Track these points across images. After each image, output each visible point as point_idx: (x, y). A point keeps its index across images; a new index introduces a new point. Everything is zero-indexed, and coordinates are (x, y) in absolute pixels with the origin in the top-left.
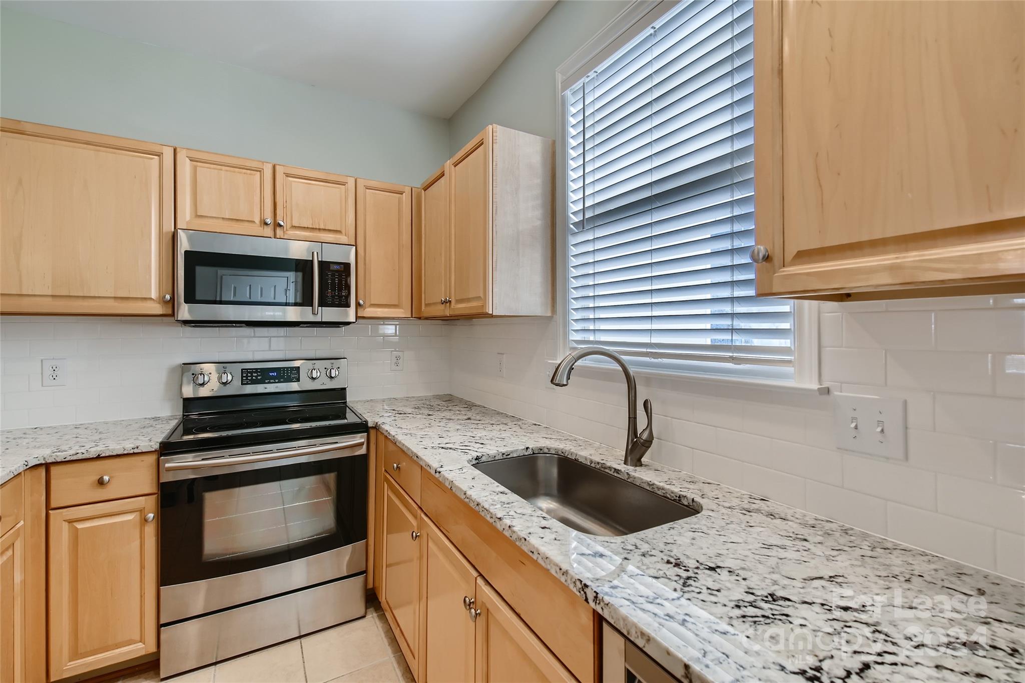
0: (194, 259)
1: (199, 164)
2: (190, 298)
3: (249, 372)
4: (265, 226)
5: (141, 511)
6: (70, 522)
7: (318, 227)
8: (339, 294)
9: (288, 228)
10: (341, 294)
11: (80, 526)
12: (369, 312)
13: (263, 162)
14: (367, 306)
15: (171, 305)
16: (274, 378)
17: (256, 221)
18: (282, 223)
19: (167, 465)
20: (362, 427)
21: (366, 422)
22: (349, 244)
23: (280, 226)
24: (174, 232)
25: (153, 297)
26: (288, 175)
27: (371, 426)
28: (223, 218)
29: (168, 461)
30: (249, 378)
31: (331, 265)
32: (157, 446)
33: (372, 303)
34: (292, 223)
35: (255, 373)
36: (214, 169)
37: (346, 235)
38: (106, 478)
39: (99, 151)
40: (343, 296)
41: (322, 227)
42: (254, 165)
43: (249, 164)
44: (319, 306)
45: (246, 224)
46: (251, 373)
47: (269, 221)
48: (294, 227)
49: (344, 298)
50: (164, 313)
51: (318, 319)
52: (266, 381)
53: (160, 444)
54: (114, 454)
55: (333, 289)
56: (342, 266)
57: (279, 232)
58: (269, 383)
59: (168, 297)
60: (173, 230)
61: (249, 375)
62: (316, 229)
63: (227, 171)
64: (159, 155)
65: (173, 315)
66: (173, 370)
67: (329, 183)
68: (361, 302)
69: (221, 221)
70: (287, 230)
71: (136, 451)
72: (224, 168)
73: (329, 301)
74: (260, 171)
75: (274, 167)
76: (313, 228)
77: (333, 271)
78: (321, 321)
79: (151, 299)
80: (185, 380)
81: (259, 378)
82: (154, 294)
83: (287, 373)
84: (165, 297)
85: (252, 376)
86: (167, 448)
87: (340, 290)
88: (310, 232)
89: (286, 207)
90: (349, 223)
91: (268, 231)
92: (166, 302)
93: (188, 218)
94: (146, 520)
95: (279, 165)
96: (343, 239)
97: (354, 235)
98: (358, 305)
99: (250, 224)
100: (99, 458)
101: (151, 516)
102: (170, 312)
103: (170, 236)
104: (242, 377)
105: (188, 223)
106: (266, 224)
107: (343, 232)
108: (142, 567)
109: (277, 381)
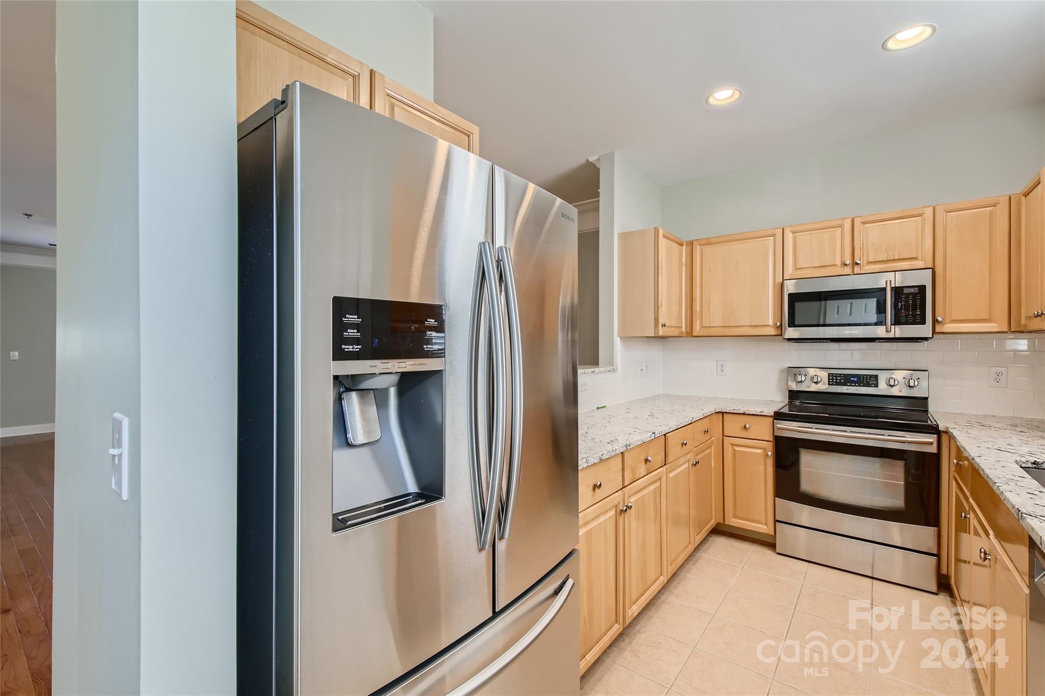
0: (795, 298)
1: (798, 234)
2: (792, 324)
3: (835, 376)
4: (845, 267)
5: (765, 449)
6: (733, 445)
7: (892, 258)
8: (912, 313)
9: (864, 263)
10: (916, 313)
11: (737, 448)
12: (949, 327)
13: (843, 219)
14: (947, 321)
15: (780, 329)
16: (854, 382)
17: (837, 264)
18: (859, 262)
19: (778, 426)
20: (934, 430)
21: (937, 426)
22: (926, 267)
23: (857, 264)
24: (782, 283)
25: (770, 324)
26: (864, 223)
27: (942, 430)
28: (814, 267)
29: (778, 424)
30: (834, 380)
31: (904, 289)
32: (772, 414)
33: (953, 319)
34: (868, 260)
35: (838, 377)
36: (808, 234)
37: (922, 260)
38: (748, 426)
39: (742, 243)
40: (918, 314)
41: (897, 257)
42: (837, 223)
43: (832, 224)
44: (892, 325)
45: (830, 268)
46: (836, 377)
47: (848, 262)
48: (870, 263)
49: (918, 316)
50: (777, 334)
51: (891, 335)
52: (848, 384)
53: (774, 412)
54: (751, 413)
55: (907, 309)
56: (917, 288)
57: (857, 270)
58: (851, 385)
59: (778, 324)
60: (781, 281)
61: (834, 378)
62: (891, 260)
63: (816, 233)
64: (774, 236)
65: (781, 335)
66: (782, 371)
67: (904, 218)
68: (940, 319)
69: (812, 269)
70: (863, 266)
71: (762, 414)
72: (814, 232)
73: (903, 320)
74: (841, 226)
75: (853, 220)
76: (888, 260)
77: (906, 294)
78: (894, 337)
79: (769, 325)
80: (789, 378)
81: (842, 381)
82: (771, 322)
83: (867, 379)
84: (777, 324)
85: (836, 379)
86: (778, 416)
87: (914, 309)
88: (885, 264)
89: (863, 248)
90: (926, 248)
91: (848, 270)
92: (777, 327)
93: (790, 271)
94: (767, 455)
95: (857, 217)
96: (920, 264)
97: (932, 259)
98: (935, 321)
99: (833, 267)
100: (744, 414)
101: (770, 453)
102: (780, 333)
103: (780, 285)
104: (829, 379)
105: (790, 275)
106: (846, 265)
107: (920, 258)
108: (766, 482)
109: (857, 385)
